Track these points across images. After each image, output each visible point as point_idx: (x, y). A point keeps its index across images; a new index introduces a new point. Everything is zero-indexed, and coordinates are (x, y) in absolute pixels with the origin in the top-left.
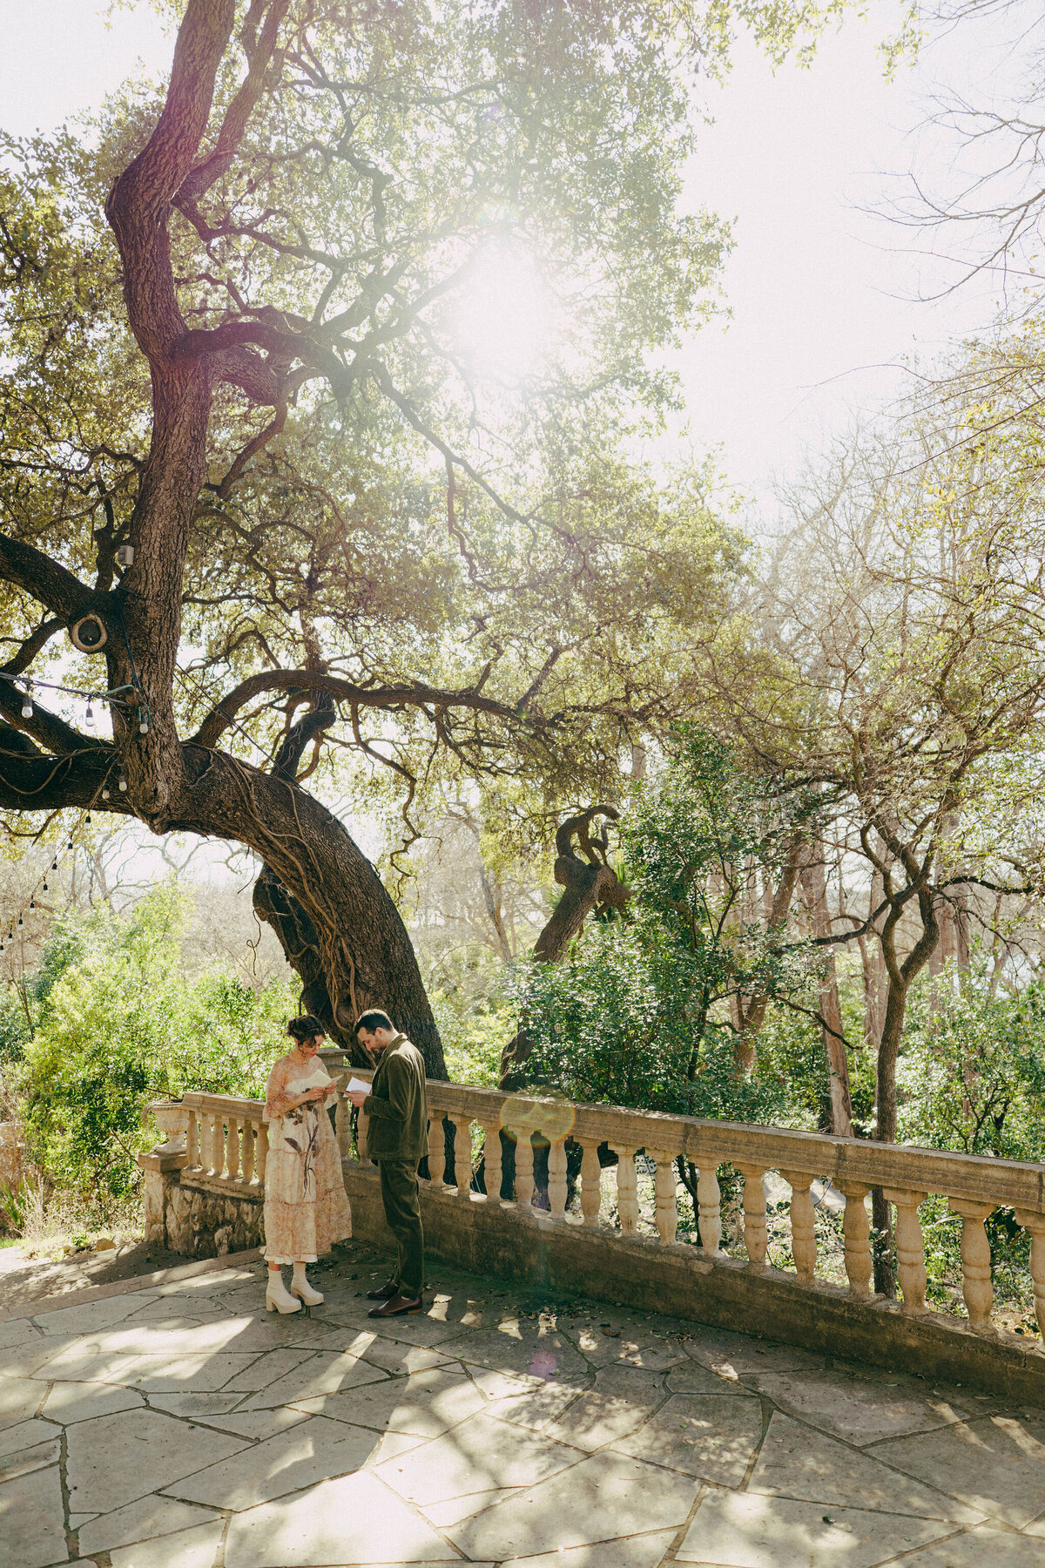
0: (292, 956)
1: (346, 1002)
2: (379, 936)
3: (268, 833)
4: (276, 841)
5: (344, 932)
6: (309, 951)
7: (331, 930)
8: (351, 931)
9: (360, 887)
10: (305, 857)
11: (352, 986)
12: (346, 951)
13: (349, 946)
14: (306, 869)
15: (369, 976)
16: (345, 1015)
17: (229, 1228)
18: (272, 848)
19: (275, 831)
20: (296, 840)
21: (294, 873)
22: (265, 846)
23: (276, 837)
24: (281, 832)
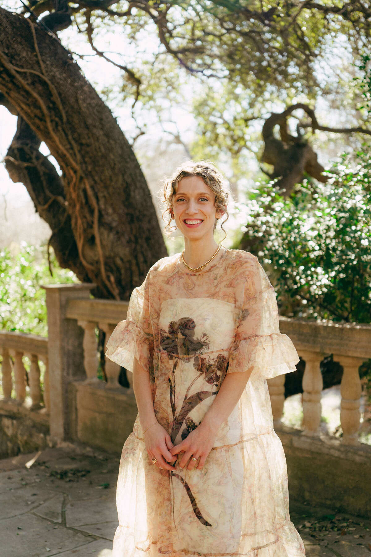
0: (40, 208)
1: (91, 241)
2: (120, 178)
3: (10, 66)
4: (17, 76)
5: (89, 174)
6: (55, 203)
7: (75, 172)
8: (94, 173)
9: (102, 129)
10: (47, 95)
11: (96, 226)
12: (90, 192)
13: (92, 187)
14: (49, 108)
15: (112, 218)
16: (90, 253)
18: (14, 84)
19: (17, 65)
20: (38, 76)
21: (37, 112)
22: (7, 82)
23: (18, 72)
24: (22, 67)
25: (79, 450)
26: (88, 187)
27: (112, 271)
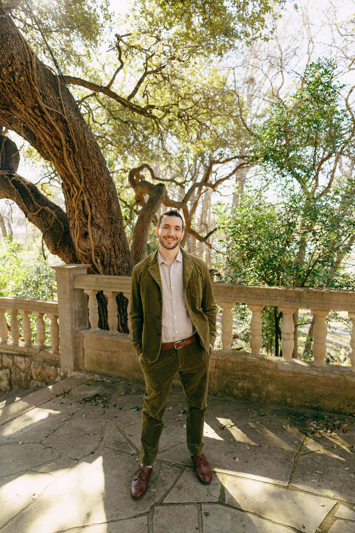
1: (86, 235)
2: (106, 194)
3: (42, 104)
4: (47, 112)
5: (87, 190)
7: (78, 188)
8: (90, 190)
9: (98, 160)
10: (66, 131)
11: (89, 226)
12: (86, 203)
13: (88, 200)
14: (66, 140)
15: (99, 220)
16: (84, 244)
17: (8, 371)
18: (43, 119)
19: (47, 104)
20: (61, 115)
21: (57, 143)
22: (38, 116)
23: (47, 109)
24: (50, 107)
25: (88, 377)
26: (85, 199)
27: (98, 256)
